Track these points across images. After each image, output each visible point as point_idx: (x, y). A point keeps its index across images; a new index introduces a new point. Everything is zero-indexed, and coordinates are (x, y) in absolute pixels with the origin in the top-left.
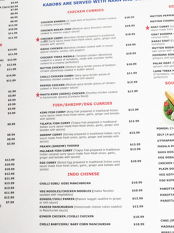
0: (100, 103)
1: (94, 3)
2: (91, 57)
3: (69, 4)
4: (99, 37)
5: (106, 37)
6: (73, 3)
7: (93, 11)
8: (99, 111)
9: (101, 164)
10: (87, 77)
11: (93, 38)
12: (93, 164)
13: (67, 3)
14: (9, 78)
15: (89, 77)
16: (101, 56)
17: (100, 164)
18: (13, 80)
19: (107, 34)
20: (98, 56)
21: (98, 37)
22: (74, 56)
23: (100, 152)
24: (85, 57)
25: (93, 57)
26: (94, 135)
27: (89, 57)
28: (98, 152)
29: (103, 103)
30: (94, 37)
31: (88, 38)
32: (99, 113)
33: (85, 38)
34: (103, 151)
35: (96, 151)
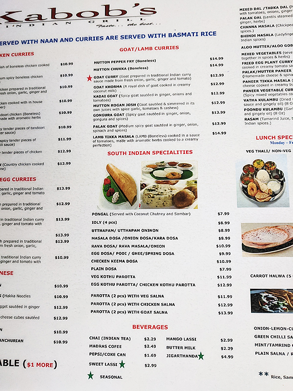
0: (21, 179)
1: (23, 43)
2: (12, 116)
4: (26, 91)
5: (35, 90)
7: (20, 54)
8: (18, 189)
9: (16, 260)
10: (6, 143)
11: (17, 91)
12: (6, 260)
15: (9, 143)
16: (26, 116)
17: (14, 259)
19: (36, 86)
20: (22, 116)
21: (24, 90)
23: (16, 244)
24: (6, 117)
25: (16, 117)
26: (9, 222)
27: (10, 117)
28: (13, 244)
29: (25, 179)
30: (20, 91)
31: (11, 91)
32: (19, 192)
33: (6, 92)
34: (20, 243)
35: (11, 243)
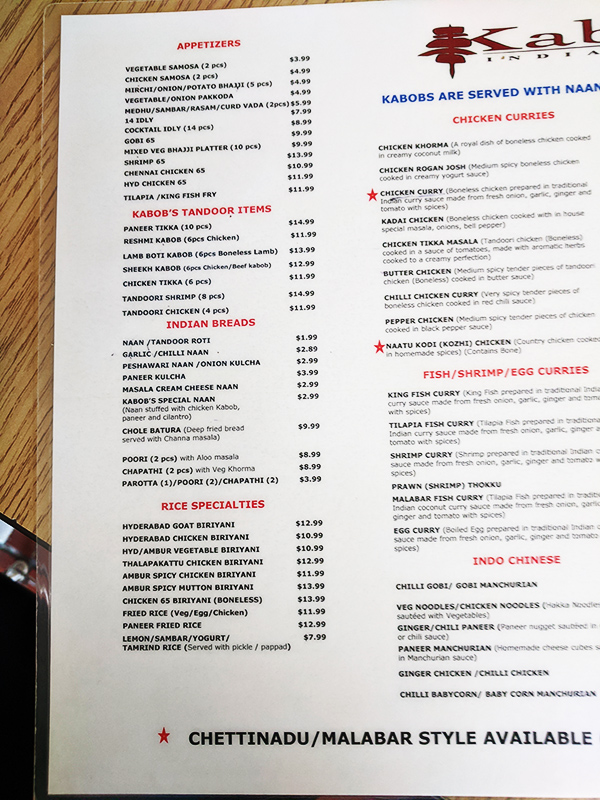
0: (557, 370)
1: (527, 94)
2: (524, 243)
3: (456, 96)
4: (545, 191)
5: (565, 190)
6: (466, 95)
7: (524, 116)
8: (554, 391)
9: (562, 532)
10: (516, 298)
11: (527, 193)
12: (541, 533)
13: (451, 95)
14: (297, 301)
15: (522, 297)
16: (553, 243)
17: (560, 532)
18: (308, 307)
19: (567, 182)
20: (543, 243)
21: (542, 190)
22: (476, 241)
23: (561, 501)
24: (509, 245)
25: (531, 244)
26: (541, 457)
27: (519, 245)
28: (555, 501)
29: (565, 370)
30: (532, 191)
31: (513, 192)
32: (555, 396)
33: (504, 193)
34: (567, 500)
35: (549, 500)
